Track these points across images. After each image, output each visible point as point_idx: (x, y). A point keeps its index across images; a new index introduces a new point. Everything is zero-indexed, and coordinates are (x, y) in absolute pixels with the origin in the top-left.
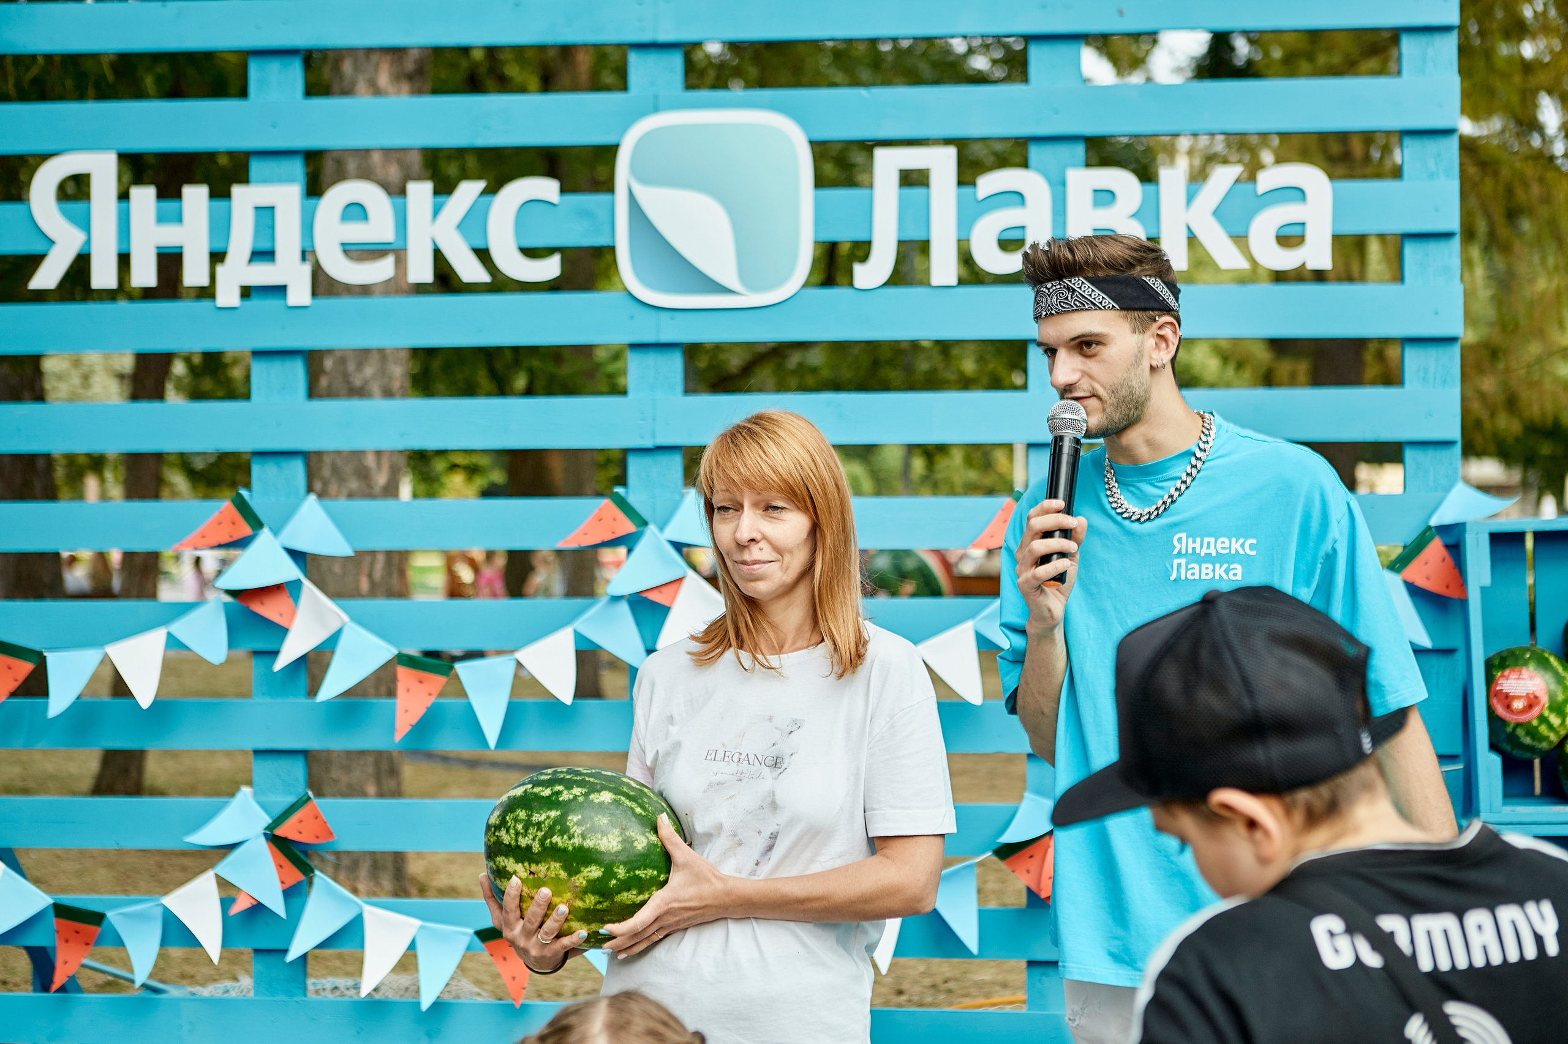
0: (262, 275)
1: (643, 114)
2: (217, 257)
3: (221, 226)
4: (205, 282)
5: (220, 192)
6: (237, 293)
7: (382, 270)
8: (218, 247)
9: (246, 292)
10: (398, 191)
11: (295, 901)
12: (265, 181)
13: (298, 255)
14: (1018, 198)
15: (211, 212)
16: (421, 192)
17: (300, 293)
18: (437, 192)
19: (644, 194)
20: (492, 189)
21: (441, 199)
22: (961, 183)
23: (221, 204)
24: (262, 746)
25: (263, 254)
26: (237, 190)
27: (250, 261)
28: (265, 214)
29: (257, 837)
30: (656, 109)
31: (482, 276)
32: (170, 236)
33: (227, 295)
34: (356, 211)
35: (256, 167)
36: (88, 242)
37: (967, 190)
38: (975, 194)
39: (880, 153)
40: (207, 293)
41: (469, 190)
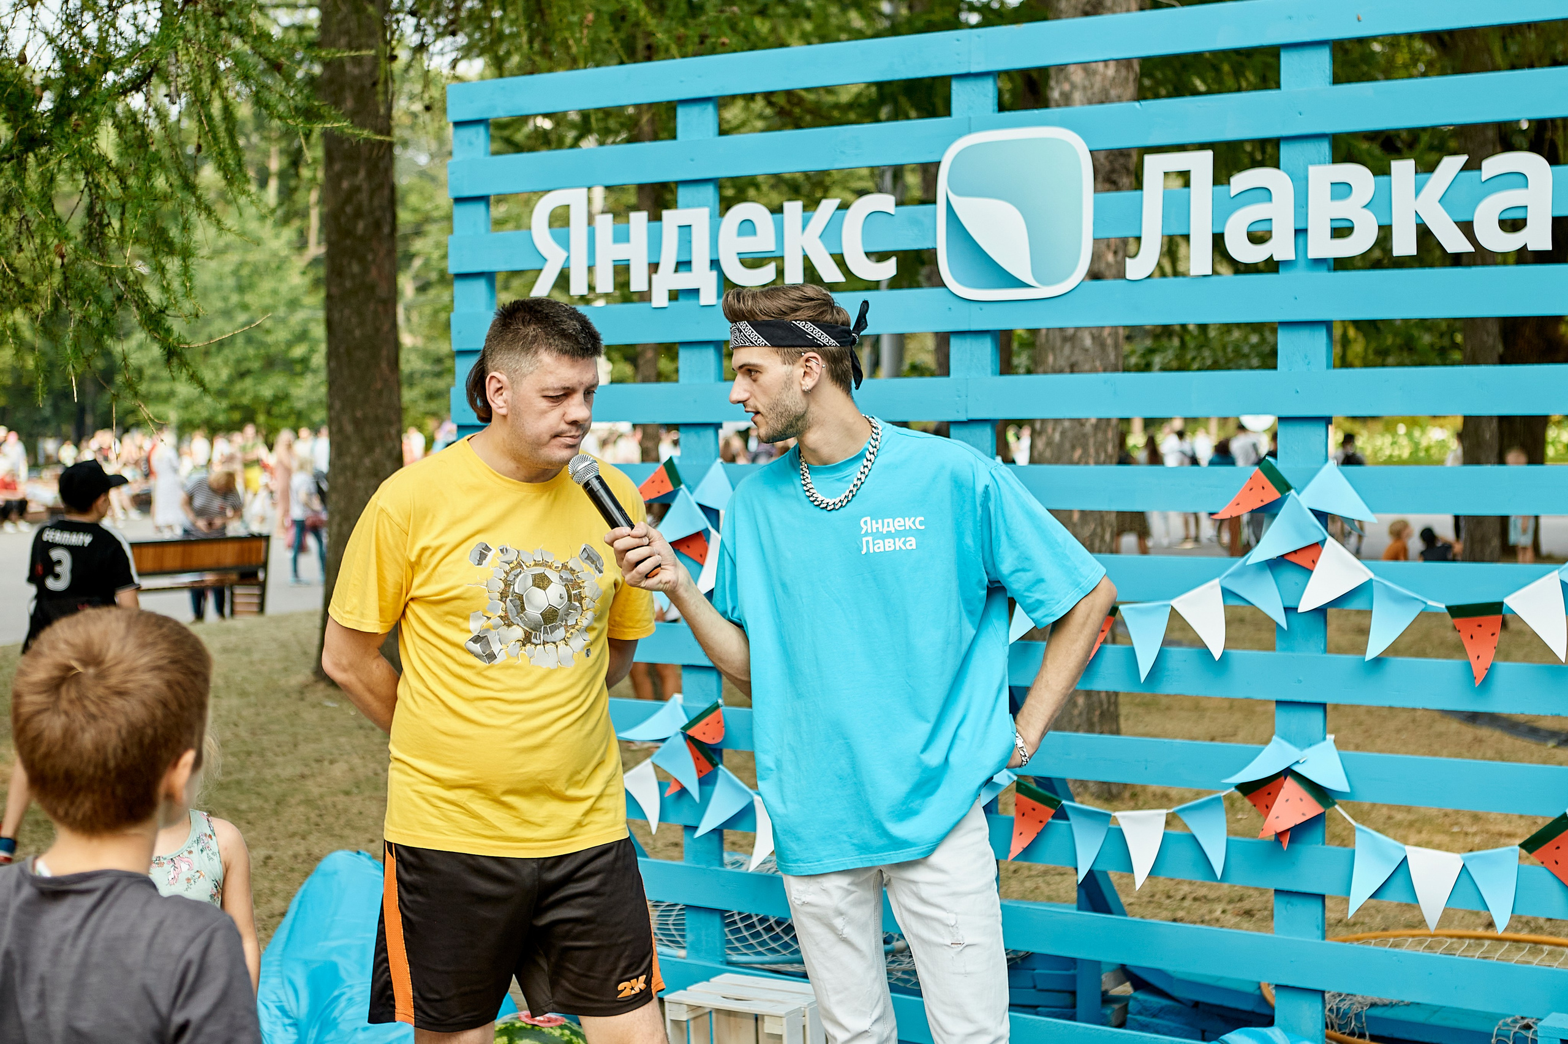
0: (683, 281)
1: (960, 135)
2: (654, 267)
3: (655, 243)
4: (645, 288)
5: (655, 217)
6: (666, 295)
7: (767, 274)
8: (654, 260)
9: (674, 295)
10: (777, 210)
11: (707, 788)
12: (688, 206)
13: (708, 263)
14: (1264, 193)
15: (649, 229)
16: (793, 209)
17: (709, 295)
18: (805, 208)
19: (957, 203)
20: (844, 206)
21: (808, 214)
22: (1216, 182)
23: (656, 224)
24: (686, 662)
25: (683, 265)
26: (666, 214)
27: (676, 271)
28: (686, 229)
29: (677, 734)
30: (970, 131)
31: (840, 278)
32: (621, 252)
33: (660, 299)
34: (747, 227)
35: (682, 193)
36: (568, 258)
37: (1220, 189)
38: (1229, 191)
39: (1148, 159)
40: (645, 297)
41: (828, 206)
